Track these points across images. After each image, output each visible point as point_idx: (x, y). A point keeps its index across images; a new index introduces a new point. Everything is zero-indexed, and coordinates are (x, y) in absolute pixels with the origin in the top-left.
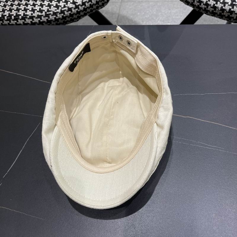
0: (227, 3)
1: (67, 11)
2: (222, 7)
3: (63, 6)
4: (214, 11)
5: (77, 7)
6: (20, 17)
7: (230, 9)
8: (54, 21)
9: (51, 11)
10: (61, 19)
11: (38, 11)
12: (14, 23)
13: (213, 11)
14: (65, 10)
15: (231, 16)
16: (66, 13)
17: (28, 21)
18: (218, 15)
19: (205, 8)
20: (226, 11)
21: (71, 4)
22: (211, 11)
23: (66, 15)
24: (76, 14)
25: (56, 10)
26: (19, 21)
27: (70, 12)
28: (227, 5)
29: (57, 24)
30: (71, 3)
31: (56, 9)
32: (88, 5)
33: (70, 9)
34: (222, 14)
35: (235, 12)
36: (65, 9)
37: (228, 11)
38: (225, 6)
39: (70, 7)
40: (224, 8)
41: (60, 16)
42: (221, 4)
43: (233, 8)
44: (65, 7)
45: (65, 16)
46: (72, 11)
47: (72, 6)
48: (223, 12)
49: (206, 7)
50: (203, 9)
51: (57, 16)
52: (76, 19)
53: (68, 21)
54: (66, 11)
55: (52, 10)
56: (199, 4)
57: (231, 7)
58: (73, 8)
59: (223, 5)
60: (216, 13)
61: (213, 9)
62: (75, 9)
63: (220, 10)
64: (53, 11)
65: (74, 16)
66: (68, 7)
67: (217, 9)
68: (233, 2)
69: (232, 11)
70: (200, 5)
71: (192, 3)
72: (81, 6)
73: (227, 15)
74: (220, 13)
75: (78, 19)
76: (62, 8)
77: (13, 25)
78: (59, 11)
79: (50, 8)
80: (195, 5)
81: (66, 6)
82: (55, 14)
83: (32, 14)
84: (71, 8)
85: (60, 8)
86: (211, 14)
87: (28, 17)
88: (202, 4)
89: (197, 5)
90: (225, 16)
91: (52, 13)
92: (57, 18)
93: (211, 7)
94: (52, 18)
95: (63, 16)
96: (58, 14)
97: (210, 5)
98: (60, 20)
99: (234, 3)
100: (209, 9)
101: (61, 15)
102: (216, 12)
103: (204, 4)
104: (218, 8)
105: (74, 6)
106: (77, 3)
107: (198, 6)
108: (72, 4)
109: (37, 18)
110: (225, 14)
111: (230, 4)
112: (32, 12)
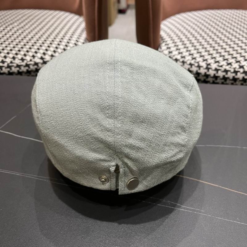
1: (33, 66)
3: (29, 60)
7: (206, 73)
8: (16, 74)
9: (14, 63)
10: (26, 73)
14: (31, 64)
15: (207, 80)
16: (31, 67)
25: (20, 63)
27: (36, 67)
30: (38, 58)
31: (21, 61)
33: (36, 64)
34: (198, 78)
37: (203, 75)
40: (199, 71)
41: (24, 69)
42: (196, 68)
43: (208, 71)
44: (31, 60)
45: (29, 70)
48: (198, 76)
51: (20, 69)
57: (206, 71)
58: (40, 63)
59: (198, 69)
63: (196, 74)
64: (17, 63)
68: (208, 66)
69: (207, 75)
73: (202, 79)
76: (28, 62)
78: (24, 64)
79: (14, 60)
81: (33, 60)
82: (18, 66)
85: (25, 62)
90: (200, 80)
91: (15, 65)
92: (21, 71)
94: (14, 70)
95: (27, 70)
96: (23, 67)
98: (24, 73)
105: (41, 61)
111: (205, 67)
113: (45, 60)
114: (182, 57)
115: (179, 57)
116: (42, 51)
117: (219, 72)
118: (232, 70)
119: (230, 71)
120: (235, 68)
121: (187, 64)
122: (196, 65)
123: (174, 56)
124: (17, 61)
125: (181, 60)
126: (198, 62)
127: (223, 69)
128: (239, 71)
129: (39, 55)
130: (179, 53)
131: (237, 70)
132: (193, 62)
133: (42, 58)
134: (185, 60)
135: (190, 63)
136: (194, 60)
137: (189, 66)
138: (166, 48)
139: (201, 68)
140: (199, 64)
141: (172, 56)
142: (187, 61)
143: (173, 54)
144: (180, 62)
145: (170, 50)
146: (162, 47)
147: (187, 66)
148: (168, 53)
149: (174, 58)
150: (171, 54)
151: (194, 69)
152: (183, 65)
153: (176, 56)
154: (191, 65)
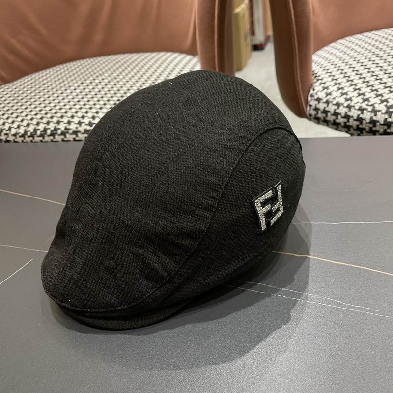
0: (380, 111)
2: (372, 118)
4: (360, 126)
6: (59, 132)
7: (386, 120)
11: (86, 125)
12: (49, 140)
13: (357, 126)
17: (70, 137)
18: (367, 132)
19: (345, 123)
20: (378, 124)
22: (355, 126)
26: (57, 136)
28: (379, 114)
34: (374, 129)
37: (382, 123)
38: (376, 115)
40: (375, 118)
42: (369, 114)
43: (390, 117)
48: (375, 126)
49: (345, 120)
50: (343, 124)
56: (334, 117)
57: (386, 116)
59: (373, 115)
60: (364, 129)
61: (358, 123)
63: (370, 122)
67: (364, 122)
68: (389, 109)
69: (389, 122)
70: (337, 118)
71: (324, 118)
73: (381, 130)
74: (371, 128)
77: (46, 142)
80: (330, 121)
83: (77, 128)
87: (71, 131)
88: (339, 117)
89: (331, 120)
90: (378, 131)
93: (355, 120)
97: (352, 117)
100: (350, 124)
102: (363, 126)
103: (342, 117)
104: (365, 120)
107: (334, 121)
109: (83, 133)
110: (377, 128)
111: (384, 111)
112: (78, 126)
114: (347, 100)
115: (342, 100)
121: (355, 109)
122: (370, 109)
123: (334, 99)
125: (346, 104)
126: (372, 105)
130: (343, 94)
132: (364, 105)
134: (352, 104)
135: (360, 107)
136: (366, 102)
137: (359, 112)
138: (321, 89)
139: (378, 113)
140: (374, 107)
141: (331, 100)
142: (355, 105)
143: (332, 97)
144: (344, 107)
145: (329, 91)
146: (316, 88)
147: (356, 111)
148: (325, 96)
149: (335, 102)
150: (329, 97)
151: (367, 116)
152: (350, 111)
153: (337, 100)
154: (361, 109)
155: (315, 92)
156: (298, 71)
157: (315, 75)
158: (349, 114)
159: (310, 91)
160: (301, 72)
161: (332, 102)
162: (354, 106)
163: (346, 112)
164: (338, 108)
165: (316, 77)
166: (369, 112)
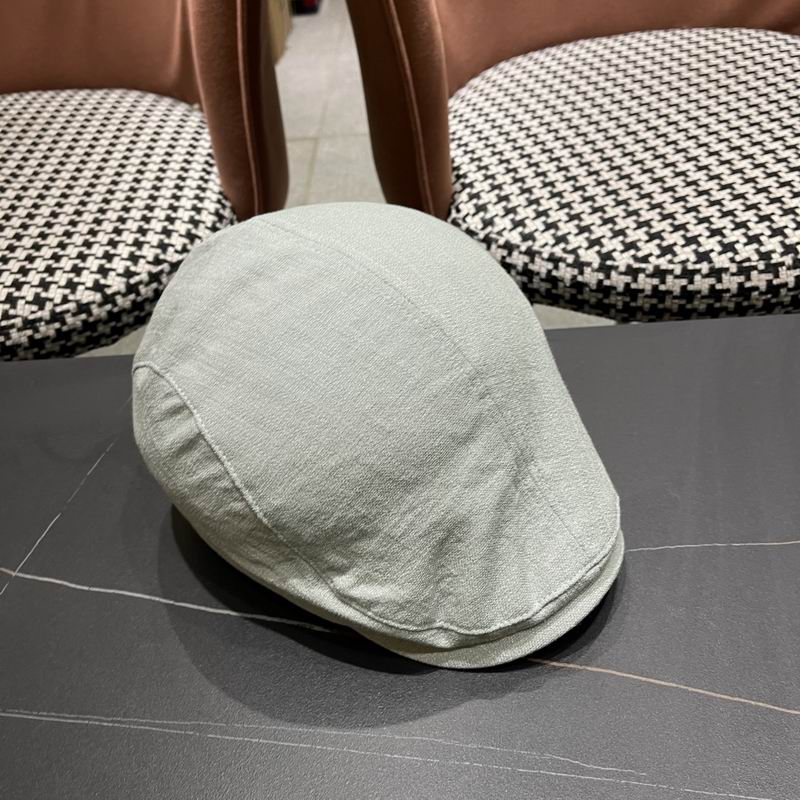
0: (589, 264)
1: (74, 315)
2: (574, 277)
3: (58, 300)
4: (554, 291)
5: (108, 299)
7: (600, 282)
8: (26, 349)
9: (15, 317)
10: (54, 340)
13: (548, 290)
14: (68, 311)
15: (606, 301)
16: (69, 319)
18: (567, 302)
20: (587, 289)
21: (88, 292)
22: (543, 290)
23: (72, 327)
24: (106, 322)
25: (33, 312)
27: (83, 316)
28: (587, 270)
29: (37, 356)
30: (87, 289)
31: (34, 308)
32: (147, 291)
33: (84, 308)
34: (580, 297)
35: (614, 288)
36: (65, 307)
38: (581, 273)
39: (85, 301)
40: (580, 278)
41: (47, 330)
42: (569, 269)
43: (608, 277)
44: (65, 300)
45: (65, 328)
46: (90, 313)
47: (91, 299)
48: (581, 292)
51: (36, 330)
52: (108, 336)
53: (78, 344)
54: (69, 314)
55: (20, 312)
57: (601, 276)
58: (94, 302)
59: (576, 272)
60: (561, 297)
61: (548, 286)
62: (101, 305)
63: (572, 286)
64: (25, 315)
65: (101, 328)
66: (77, 302)
67: (561, 285)
68: (606, 260)
69: (606, 287)
72: (124, 295)
73: (593, 300)
74: (573, 296)
75: (116, 337)
76: (56, 305)
78: (46, 314)
79: (14, 306)
81: (71, 297)
82: (29, 324)
84: (88, 304)
85: (49, 306)
86: (544, 300)
90: (587, 302)
91: (18, 321)
92: (38, 336)
93: (542, 280)
94: (19, 337)
95: (58, 331)
96: (43, 323)
97: (538, 274)
98: (49, 341)
99: (609, 263)
100: (535, 286)
101: (51, 326)
102: (560, 292)
104: (562, 280)
105: (98, 297)
106: (109, 286)
108: (92, 293)
110: (586, 296)
111: (596, 265)
113: (109, 291)
114: (526, 237)
115: (514, 237)
116: (93, 264)
117: (641, 276)
118: (678, 270)
119: (671, 272)
120: (683, 262)
121: (543, 259)
122: (570, 259)
123: (500, 233)
124: (23, 310)
125: (523, 248)
126: (574, 251)
127: (650, 268)
128: (698, 271)
129: (88, 278)
130: (515, 224)
131: (690, 266)
132: (558, 251)
133: (97, 287)
134: (536, 248)
135: (552, 254)
136: (562, 245)
137: (550, 266)
138: (473, 211)
139: (585, 268)
140: (577, 256)
141: (493, 236)
142: (542, 250)
143: (496, 229)
144: (521, 253)
145: (488, 216)
146: (461, 206)
147: (544, 263)
148: (480, 226)
149: (502, 241)
150: (489, 229)
151: (565, 273)
152: (532, 261)
153: (507, 235)
154: (554, 260)
155: (462, 215)
156: (426, 178)
157: (455, 173)
158: (531, 267)
159: (449, 213)
160: (430, 177)
161: (497, 241)
162: (540, 253)
163: (526, 264)
164: (510, 254)
165: (458, 177)
166: (568, 265)
